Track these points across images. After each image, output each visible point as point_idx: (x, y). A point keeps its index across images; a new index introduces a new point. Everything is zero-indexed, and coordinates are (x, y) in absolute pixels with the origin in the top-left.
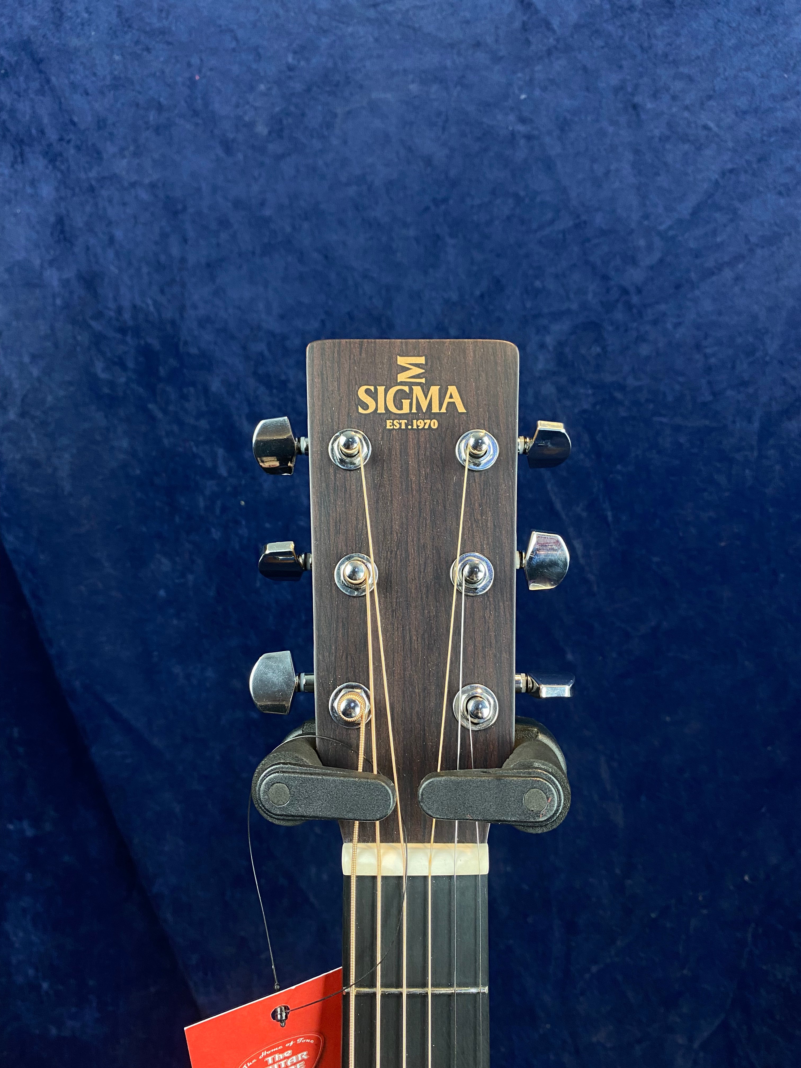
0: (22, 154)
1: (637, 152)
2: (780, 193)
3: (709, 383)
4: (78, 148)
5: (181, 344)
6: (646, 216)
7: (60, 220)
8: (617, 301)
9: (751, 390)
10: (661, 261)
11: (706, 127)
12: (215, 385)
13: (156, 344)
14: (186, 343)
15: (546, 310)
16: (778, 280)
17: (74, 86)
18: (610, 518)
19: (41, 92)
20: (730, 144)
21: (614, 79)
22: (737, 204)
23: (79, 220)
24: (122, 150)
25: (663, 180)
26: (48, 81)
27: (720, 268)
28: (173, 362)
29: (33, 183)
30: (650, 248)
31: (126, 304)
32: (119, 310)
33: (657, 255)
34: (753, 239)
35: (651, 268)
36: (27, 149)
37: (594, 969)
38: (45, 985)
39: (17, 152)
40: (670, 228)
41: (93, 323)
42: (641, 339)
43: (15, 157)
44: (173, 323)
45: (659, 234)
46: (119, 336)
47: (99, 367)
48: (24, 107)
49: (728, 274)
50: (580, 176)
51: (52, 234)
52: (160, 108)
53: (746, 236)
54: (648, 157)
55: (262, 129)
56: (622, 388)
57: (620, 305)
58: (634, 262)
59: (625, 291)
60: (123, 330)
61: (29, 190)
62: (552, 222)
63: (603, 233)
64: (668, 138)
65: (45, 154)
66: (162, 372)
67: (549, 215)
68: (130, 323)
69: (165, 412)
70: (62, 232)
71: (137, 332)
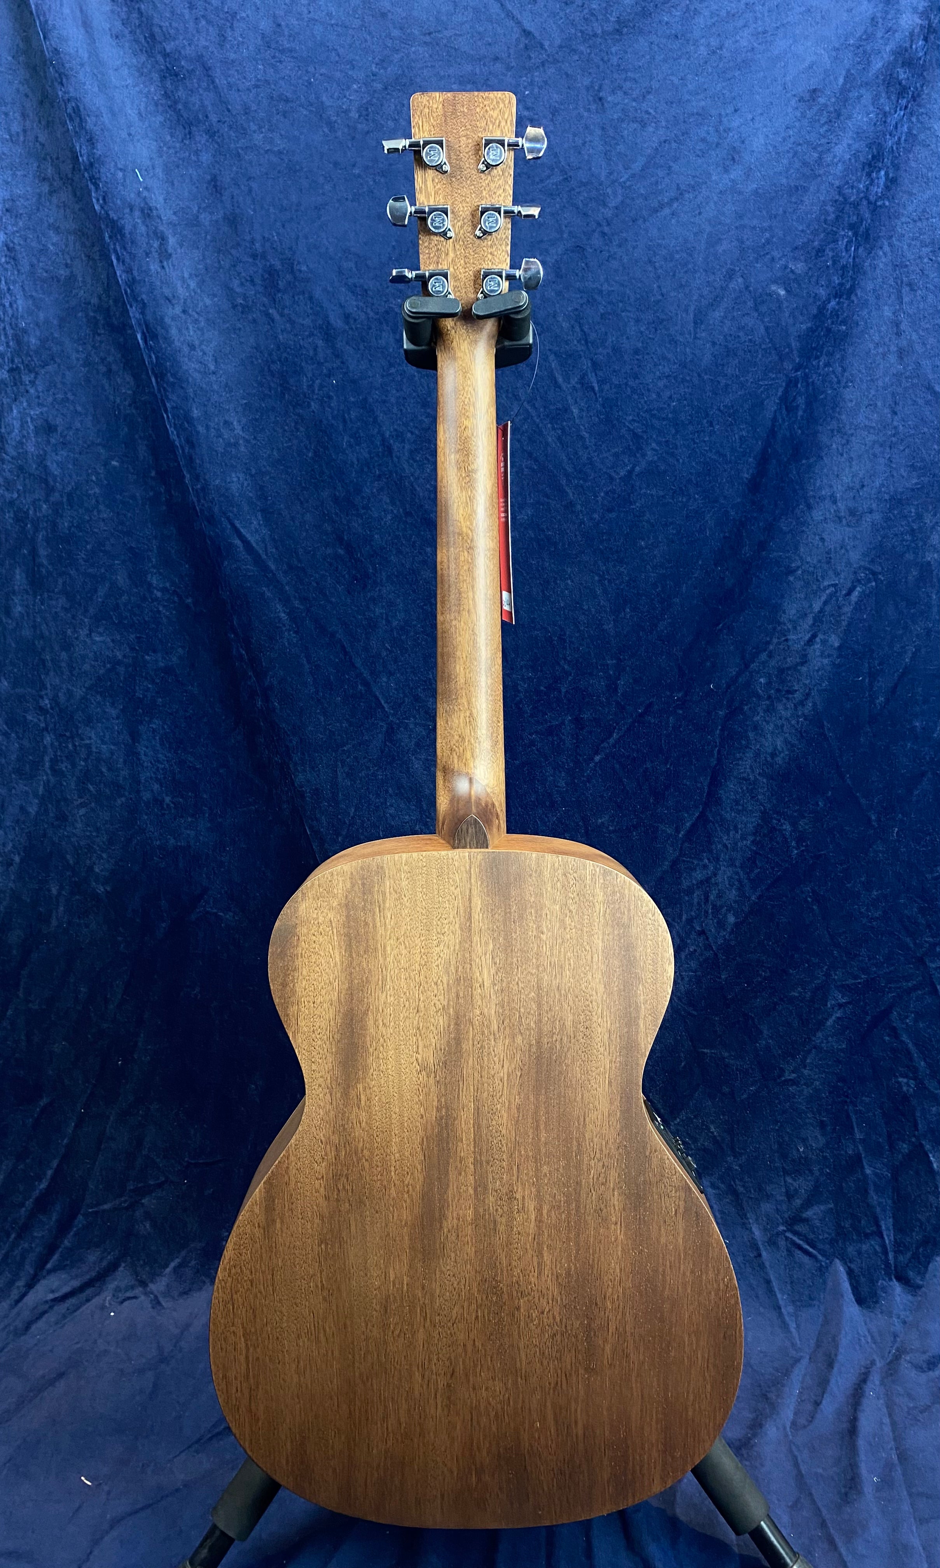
0: (190, 133)
1: (603, 129)
2: (698, 156)
3: (659, 287)
4: (230, 127)
5: (296, 263)
6: (611, 173)
7: (214, 179)
8: (594, 231)
9: (687, 291)
10: (622, 202)
11: (647, 113)
12: (318, 293)
13: (278, 265)
14: (299, 263)
15: (546, 239)
16: (700, 213)
17: (230, 86)
18: (597, 389)
19: (207, 89)
20: (664, 124)
21: (587, 81)
22: (672, 164)
23: (226, 178)
24: (260, 127)
25: (621, 148)
26: (213, 82)
27: (662, 206)
28: (289, 277)
29: (197, 153)
30: (615, 193)
31: (258, 237)
32: (253, 242)
33: (620, 198)
34: (683, 187)
35: (617, 208)
36: (194, 129)
37: (597, 758)
38: (168, 799)
39: (187, 131)
40: (628, 180)
41: (233, 252)
42: (611, 257)
43: (185, 135)
44: (291, 249)
45: (620, 184)
46: (250, 260)
47: (235, 283)
48: (195, 99)
49: (667, 211)
50: (566, 146)
51: (207, 188)
52: (287, 101)
53: (678, 185)
54: (611, 132)
55: (354, 115)
56: (600, 292)
57: (596, 235)
58: (605, 205)
59: (599, 224)
60: (254, 256)
61: (194, 158)
62: (549, 177)
63: (584, 184)
64: (623, 121)
65: (207, 132)
66: (281, 284)
67: (548, 172)
68: (260, 250)
69: (282, 315)
70: (215, 186)
71: (264, 256)
